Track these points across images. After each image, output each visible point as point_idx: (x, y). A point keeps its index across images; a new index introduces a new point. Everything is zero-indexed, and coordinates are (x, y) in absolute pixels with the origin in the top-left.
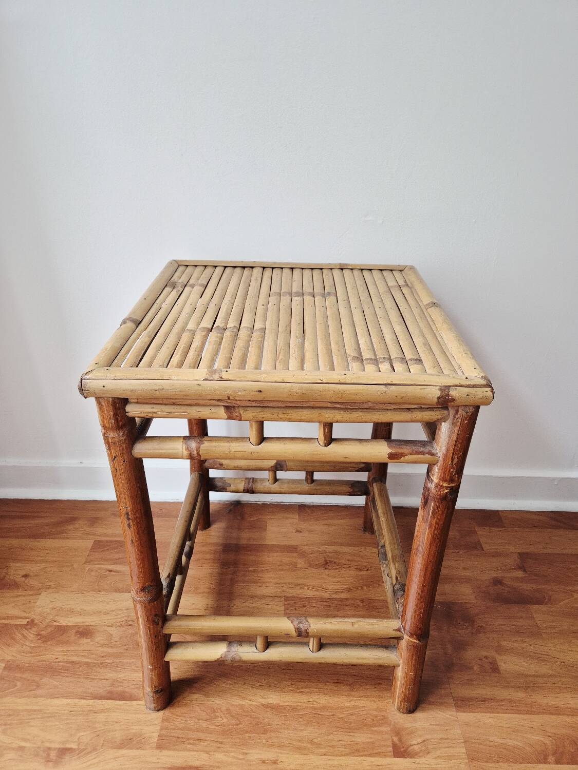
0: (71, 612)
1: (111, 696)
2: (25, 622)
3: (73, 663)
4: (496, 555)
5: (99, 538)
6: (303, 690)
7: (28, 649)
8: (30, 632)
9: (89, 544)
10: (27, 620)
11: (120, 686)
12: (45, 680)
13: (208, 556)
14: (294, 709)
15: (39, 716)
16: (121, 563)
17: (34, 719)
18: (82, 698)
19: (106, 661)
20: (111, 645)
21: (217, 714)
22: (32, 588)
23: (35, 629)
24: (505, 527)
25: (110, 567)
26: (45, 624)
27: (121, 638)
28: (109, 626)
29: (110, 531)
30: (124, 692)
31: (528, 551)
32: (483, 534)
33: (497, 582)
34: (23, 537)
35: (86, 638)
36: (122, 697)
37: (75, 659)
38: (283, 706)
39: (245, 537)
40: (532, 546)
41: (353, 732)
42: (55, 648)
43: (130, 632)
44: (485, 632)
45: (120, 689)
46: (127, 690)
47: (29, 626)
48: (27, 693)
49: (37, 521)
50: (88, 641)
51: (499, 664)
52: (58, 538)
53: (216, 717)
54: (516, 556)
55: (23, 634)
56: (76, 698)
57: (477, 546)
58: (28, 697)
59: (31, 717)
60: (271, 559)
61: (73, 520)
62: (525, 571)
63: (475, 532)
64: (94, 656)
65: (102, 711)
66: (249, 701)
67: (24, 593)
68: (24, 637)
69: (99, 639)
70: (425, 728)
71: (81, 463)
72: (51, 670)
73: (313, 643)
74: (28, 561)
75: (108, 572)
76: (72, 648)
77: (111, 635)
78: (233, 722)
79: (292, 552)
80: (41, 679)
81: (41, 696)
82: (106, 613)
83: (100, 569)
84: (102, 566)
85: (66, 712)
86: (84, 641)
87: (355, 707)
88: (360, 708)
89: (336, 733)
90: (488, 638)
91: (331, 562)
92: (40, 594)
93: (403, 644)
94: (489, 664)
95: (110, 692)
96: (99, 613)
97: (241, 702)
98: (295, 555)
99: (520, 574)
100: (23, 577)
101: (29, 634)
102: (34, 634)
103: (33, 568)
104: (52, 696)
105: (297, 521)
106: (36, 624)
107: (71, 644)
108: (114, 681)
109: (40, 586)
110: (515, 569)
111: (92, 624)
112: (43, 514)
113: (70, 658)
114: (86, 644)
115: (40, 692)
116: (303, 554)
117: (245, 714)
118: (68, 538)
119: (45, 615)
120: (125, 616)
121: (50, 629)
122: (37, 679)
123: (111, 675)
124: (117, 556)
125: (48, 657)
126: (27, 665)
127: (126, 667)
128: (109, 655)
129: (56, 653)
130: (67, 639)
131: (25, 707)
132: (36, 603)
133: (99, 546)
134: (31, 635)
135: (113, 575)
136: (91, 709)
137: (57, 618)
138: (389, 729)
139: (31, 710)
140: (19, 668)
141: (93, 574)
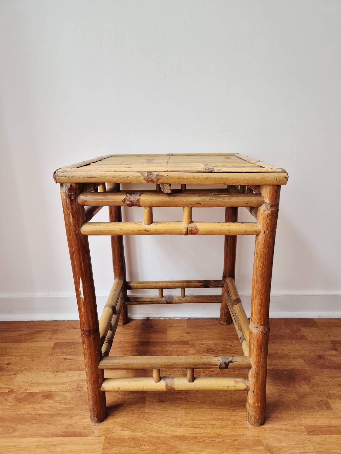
0: (38, 384)
1: (66, 435)
2: (7, 391)
3: (39, 415)
4: (317, 342)
5: (58, 341)
6: (200, 426)
7: (8, 407)
8: (10, 397)
9: (51, 344)
10: (9, 390)
11: (73, 428)
12: (19, 426)
13: (130, 349)
14: (195, 438)
15: (14, 450)
16: (73, 355)
17: (11, 451)
18: (45, 437)
19: (63, 413)
20: (66, 403)
21: (141, 443)
22: (13, 370)
23: (13, 395)
24: (319, 327)
25: (65, 357)
26: (21, 392)
27: (73, 398)
28: (64, 391)
29: (65, 337)
30: (76, 432)
31: (336, 340)
32: (306, 332)
33: (320, 357)
34: (8, 342)
35: (49, 399)
36: (74, 435)
37: (41, 412)
38: (188, 436)
40: (338, 337)
41: (239, 451)
42: (27, 406)
43: (79, 394)
44: (318, 386)
45: (72, 430)
46: (77, 430)
47: (9, 393)
48: (6, 435)
49: (17, 333)
50: (51, 401)
51: (331, 404)
52: (31, 342)
53: (141, 445)
54: (329, 342)
55: (5, 398)
56: (40, 437)
57: (303, 338)
58: (7, 437)
59: (8, 451)
60: (172, 349)
61: (41, 332)
62: (337, 350)
63: (300, 330)
64: (54, 410)
65: (60, 444)
66: (162, 434)
67: (7, 374)
68: (7, 400)
69: (57, 399)
70: (288, 446)
71: (48, 295)
72: (24, 420)
74: (10, 355)
75: (64, 360)
76: (39, 405)
77: (66, 397)
78: (154, 448)
79: (185, 344)
80: (16, 426)
81: (15, 437)
82: (62, 384)
83: (58, 358)
84: (61, 357)
85: (34, 446)
86: (47, 401)
87: (237, 435)
88: (241, 436)
89: (226, 452)
90: (321, 389)
91: (211, 349)
92: (18, 374)
94: (324, 405)
95: (66, 432)
96: (58, 384)
97: (158, 435)
98: (186, 346)
99: (334, 352)
100: (6, 364)
101: (10, 398)
102: (13, 398)
103: (14, 359)
104: (24, 437)
105: (187, 327)
106: (15, 392)
107: (39, 403)
108: (69, 425)
109: (18, 369)
110: (330, 350)
111: (53, 391)
112: (20, 329)
113: (37, 411)
114: (48, 402)
115: (16, 434)
116: (192, 346)
117: (161, 442)
118: (37, 342)
119: (21, 386)
120: (76, 385)
121: (24, 395)
122: (14, 425)
123: (66, 421)
124: (70, 350)
125: (22, 412)
126: (7, 417)
127: (76, 416)
128: (65, 409)
129: (28, 409)
130: (36, 400)
131: (4, 444)
132: (15, 379)
133: (57, 345)
134: (11, 398)
135: (68, 361)
136: (52, 443)
137: (29, 388)
138: (262, 448)
139: (9, 446)
141: (54, 361)
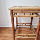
8: (3, 37)
27: (11, 37)
35: (8, 37)
39: (20, 30)
73: (28, 36)
92: (4, 34)
93: (36, 36)
100: (3, 32)
116: (25, 31)
130: (6, 37)
140: (2, 39)
